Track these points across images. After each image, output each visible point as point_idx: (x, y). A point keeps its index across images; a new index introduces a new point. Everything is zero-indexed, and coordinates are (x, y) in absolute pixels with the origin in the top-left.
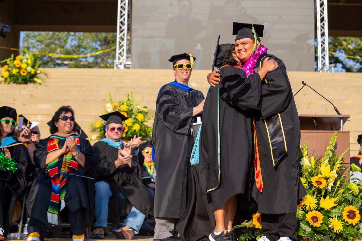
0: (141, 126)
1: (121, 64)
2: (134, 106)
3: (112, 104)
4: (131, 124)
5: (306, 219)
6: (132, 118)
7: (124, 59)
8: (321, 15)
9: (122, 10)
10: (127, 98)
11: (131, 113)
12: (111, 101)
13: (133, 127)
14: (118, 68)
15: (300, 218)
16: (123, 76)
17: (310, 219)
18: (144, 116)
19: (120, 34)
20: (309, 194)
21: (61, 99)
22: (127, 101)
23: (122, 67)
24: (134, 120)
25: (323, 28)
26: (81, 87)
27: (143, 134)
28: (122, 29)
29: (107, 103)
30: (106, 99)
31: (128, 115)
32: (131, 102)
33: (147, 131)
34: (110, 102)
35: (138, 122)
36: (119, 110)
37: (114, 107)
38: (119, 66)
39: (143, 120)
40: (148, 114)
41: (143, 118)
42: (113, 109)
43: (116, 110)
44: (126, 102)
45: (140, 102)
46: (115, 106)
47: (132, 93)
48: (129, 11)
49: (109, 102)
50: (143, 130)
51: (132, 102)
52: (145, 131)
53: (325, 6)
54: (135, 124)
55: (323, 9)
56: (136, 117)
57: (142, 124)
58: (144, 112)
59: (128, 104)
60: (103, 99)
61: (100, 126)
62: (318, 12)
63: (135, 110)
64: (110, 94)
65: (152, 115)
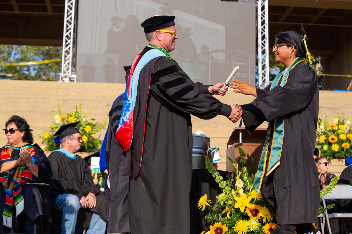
0: (88, 138)
1: (66, 77)
2: (82, 118)
3: (60, 116)
5: (264, 231)
7: (69, 72)
8: (262, 33)
9: (68, 25)
10: (75, 111)
11: (79, 125)
12: (60, 113)
14: (63, 81)
15: (257, 229)
16: (68, 89)
17: (267, 231)
18: (92, 129)
19: (65, 48)
20: (266, 207)
21: (9, 110)
23: (67, 80)
25: (264, 46)
26: (28, 98)
27: (91, 146)
28: (67, 43)
29: (56, 115)
30: (55, 111)
33: (95, 143)
34: (58, 114)
35: (85, 134)
36: (67, 121)
37: (62, 119)
38: (64, 79)
39: (90, 132)
40: (96, 127)
41: (91, 130)
42: (61, 121)
43: (64, 122)
44: (74, 114)
45: (88, 115)
46: (63, 118)
47: (80, 105)
49: (57, 114)
50: (91, 142)
51: (80, 114)
52: (93, 143)
53: (266, 25)
54: (83, 136)
55: (264, 27)
56: (84, 129)
57: (90, 136)
58: (92, 124)
59: (76, 116)
60: (52, 111)
61: (48, 137)
62: (259, 30)
63: (83, 122)
64: (59, 106)
65: (100, 127)
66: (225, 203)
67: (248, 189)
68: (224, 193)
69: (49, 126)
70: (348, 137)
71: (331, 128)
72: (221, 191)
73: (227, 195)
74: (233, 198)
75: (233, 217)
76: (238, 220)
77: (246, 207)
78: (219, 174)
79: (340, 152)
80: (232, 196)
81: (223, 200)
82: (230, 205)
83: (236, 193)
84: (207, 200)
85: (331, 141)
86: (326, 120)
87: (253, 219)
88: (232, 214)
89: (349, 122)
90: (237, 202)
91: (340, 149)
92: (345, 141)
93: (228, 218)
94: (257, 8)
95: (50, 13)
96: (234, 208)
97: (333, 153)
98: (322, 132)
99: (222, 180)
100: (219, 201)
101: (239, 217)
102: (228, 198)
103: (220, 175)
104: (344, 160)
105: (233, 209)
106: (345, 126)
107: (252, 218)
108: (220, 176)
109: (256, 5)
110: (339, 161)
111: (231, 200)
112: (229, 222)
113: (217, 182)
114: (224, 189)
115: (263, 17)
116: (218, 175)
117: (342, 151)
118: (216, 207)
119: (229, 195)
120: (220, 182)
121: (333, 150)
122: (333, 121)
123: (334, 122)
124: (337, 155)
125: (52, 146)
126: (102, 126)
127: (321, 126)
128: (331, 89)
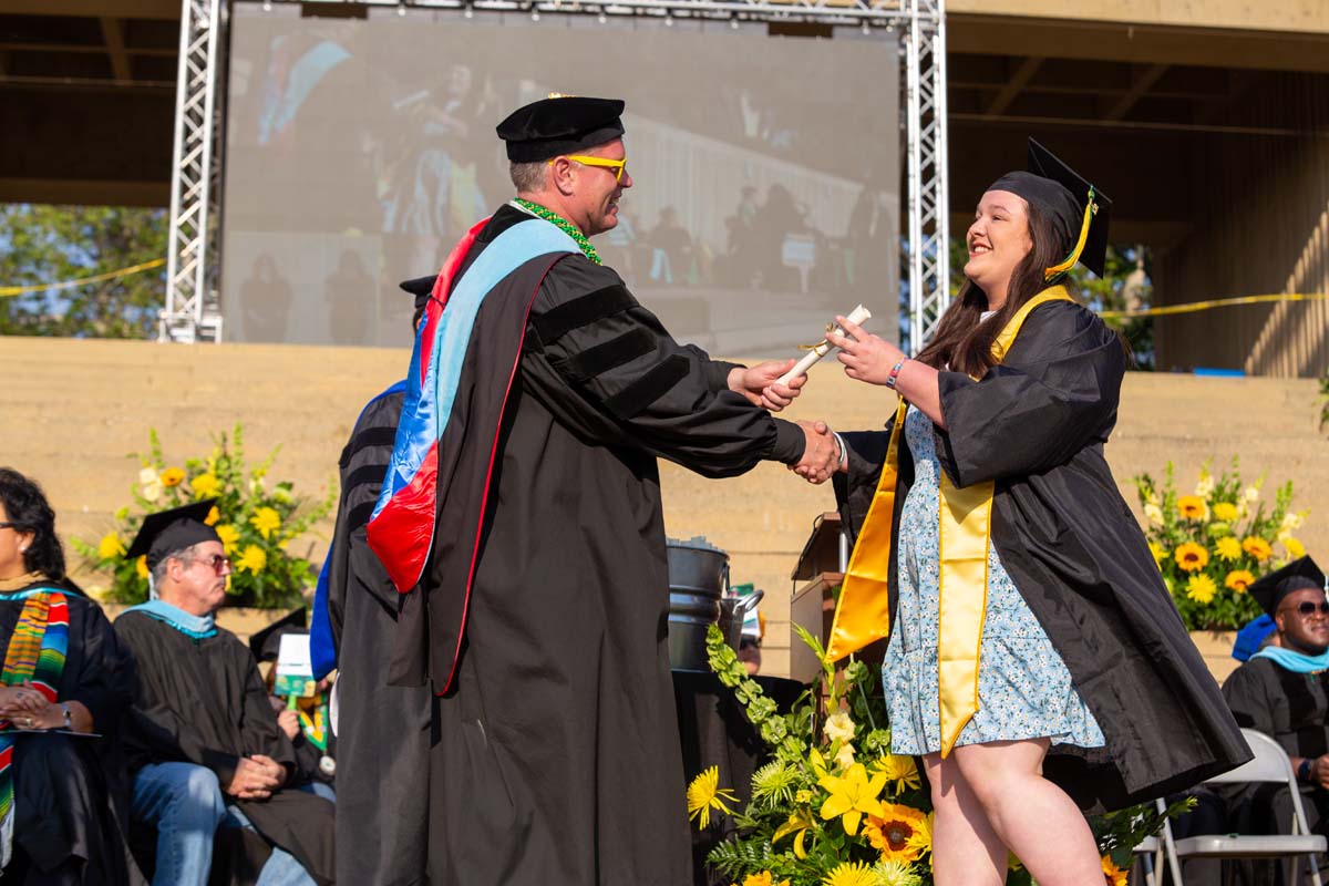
0: (269, 555)
1: (182, 324)
2: (242, 478)
3: (162, 472)
4: (234, 548)
6: (235, 525)
7: (193, 307)
8: (924, 157)
9: (192, 125)
10: (217, 452)
11: (233, 506)
12: (158, 460)
13: (241, 558)
14: (173, 338)
16: (190, 369)
18: (282, 520)
19: (180, 215)
22: (218, 461)
23: (186, 335)
24: (242, 532)
25: (932, 205)
27: (277, 584)
28: (187, 196)
29: (144, 468)
30: (141, 453)
31: (220, 512)
32: (233, 465)
33: (293, 575)
34: (155, 465)
35: (256, 538)
36: (186, 493)
37: (169, 483)
38: (175, 332)
39: (276, 533)
40: (296, 514)
41: (277, 524)
42: (164, 489)
43: (175, 494)
44: (213, 463)
45: (268, 467)
46: (172, 480)
47: (238, 430)
48: (215, 129)
49: (149, 464)
50: (277, 570)
51: (237, 463)
52: (284, 575)
53: (939, 126)
54: (248, 547)
55: (932, 135)
56: (253, 520)
57: (275, 547)
58: (283, 504)
59: (220, 472)
60: (128, 452)
61: (114, 553)
62: (913, 145)
63: (249, 494)
64: (154, 435)
65: (311, 515)
66: (784, 798)
67: (873, 746)
68: (781, 760)
69: (119, 511)
70: (1248, 549)
71: (1183, 516)
72: (769, 755)
73: (793, 767)
74: (817, 779)
75: (817, 852)
76: (835, 865)
77: (865, 815)
78: (761, 691)
79: (1217, 604)
80: (812, 773)
81: (779, 786)
82: (804, 806)
83: (826, 761)
84: (718, 788)
85: (1184, 565)
86: (1169, 485)
87: (892, 859)
88: (811, 841)
89: (1251, 493)
90: (829, 795)
91: (1220, 593)
92: (1238, 563)
93: (796, 858)
94: (903, 62)
95: (123, 82)
96: (819, 820)
97: (1194, 609)
98: (1152, 530)
99: (772, 714)
100: (761, 792)
101: (840, 851)
102: (794, 779)
103: (763, 694)
104: (1233, 636)
105: (814, 823)
106: (1240, 509)
107: (889, 857)
108: (763, 698)
109: (901, 52)
110: (1215, 638)
111: (809, 789)
112: (799, 872)
113: (755, 722)
114: (779, 748)
115: (926, 96)
116: (759, 696)
117: (1228, 603)
118: (753, 816)
119: (798, 768)
120: (766, 722)
121: (1193, 599)
122: (1195, 487)
123: (1199, 493)
124: (1207, 617)
125: (132, 587)
126: (321, 511)
127: (1148, 507)
128: (1186, 369)
